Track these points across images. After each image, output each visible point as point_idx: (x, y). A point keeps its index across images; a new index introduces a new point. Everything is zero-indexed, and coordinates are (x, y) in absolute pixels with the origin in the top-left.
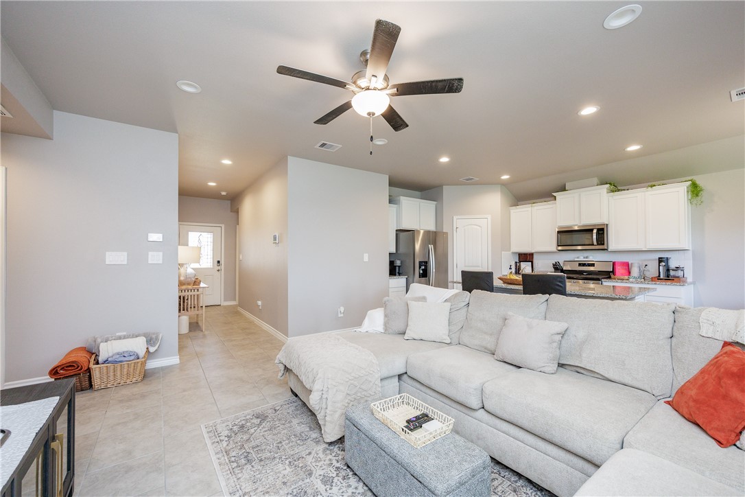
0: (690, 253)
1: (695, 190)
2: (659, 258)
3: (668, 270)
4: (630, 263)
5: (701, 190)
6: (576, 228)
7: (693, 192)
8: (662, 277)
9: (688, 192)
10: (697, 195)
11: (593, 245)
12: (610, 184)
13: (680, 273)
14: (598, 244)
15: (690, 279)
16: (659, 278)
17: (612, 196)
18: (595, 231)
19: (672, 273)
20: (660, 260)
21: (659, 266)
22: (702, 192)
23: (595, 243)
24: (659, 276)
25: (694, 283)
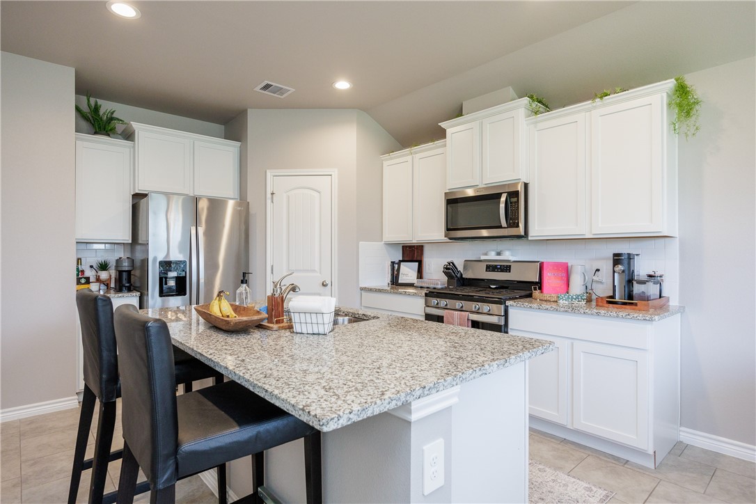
0: (676, 243)
1: (684, 101)
2: (615, 255)
3: (630, 282)
4: (569, 265)
5: (697, 103)
6: (470, 193)
7: (680, 106)
8: (617, 299)
9: (669, 105)
10: (688, 114)
11: (500, 227)
12: (531, 97)
13: (651, 289)
14: (510, 226)
15: (674, 302)
16: (611, 301)
17: (536, 123)
18: (503, 199)
19: (637, 289)
20: (617, 259)
21: (614, 272)
22: (697, 107)
23: (504, 223)
24: (613, 297)
25: (681, 310)
